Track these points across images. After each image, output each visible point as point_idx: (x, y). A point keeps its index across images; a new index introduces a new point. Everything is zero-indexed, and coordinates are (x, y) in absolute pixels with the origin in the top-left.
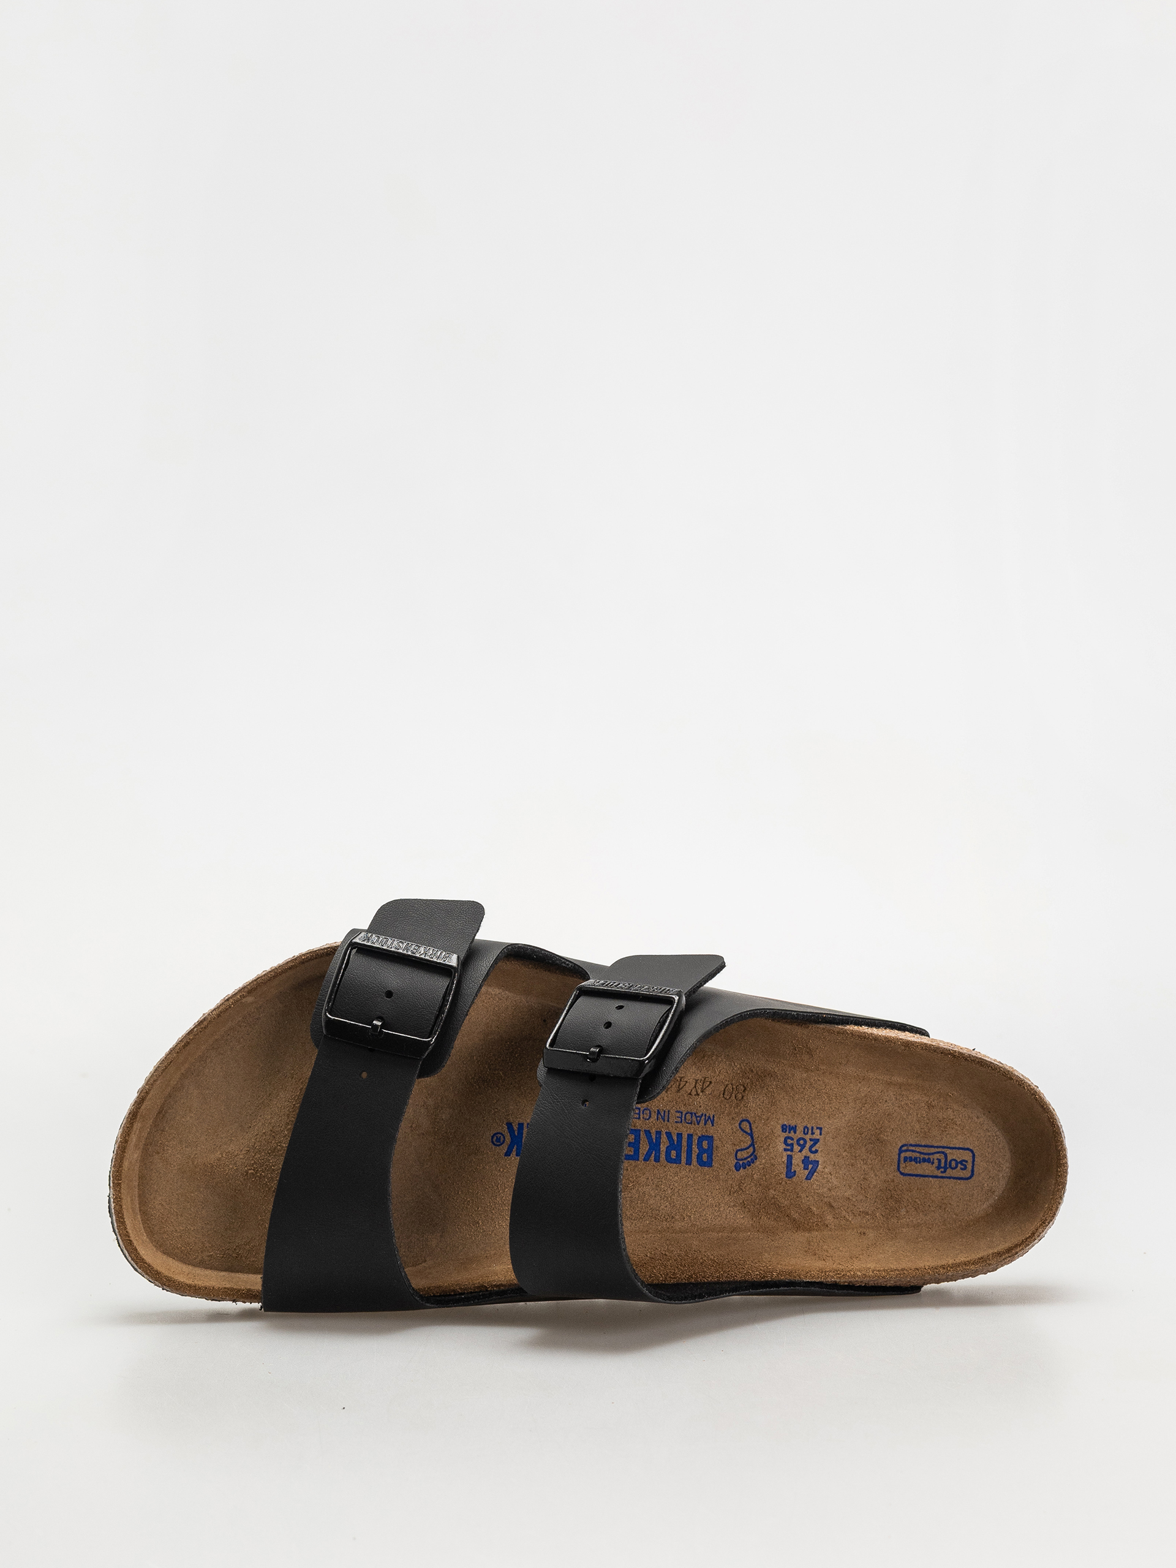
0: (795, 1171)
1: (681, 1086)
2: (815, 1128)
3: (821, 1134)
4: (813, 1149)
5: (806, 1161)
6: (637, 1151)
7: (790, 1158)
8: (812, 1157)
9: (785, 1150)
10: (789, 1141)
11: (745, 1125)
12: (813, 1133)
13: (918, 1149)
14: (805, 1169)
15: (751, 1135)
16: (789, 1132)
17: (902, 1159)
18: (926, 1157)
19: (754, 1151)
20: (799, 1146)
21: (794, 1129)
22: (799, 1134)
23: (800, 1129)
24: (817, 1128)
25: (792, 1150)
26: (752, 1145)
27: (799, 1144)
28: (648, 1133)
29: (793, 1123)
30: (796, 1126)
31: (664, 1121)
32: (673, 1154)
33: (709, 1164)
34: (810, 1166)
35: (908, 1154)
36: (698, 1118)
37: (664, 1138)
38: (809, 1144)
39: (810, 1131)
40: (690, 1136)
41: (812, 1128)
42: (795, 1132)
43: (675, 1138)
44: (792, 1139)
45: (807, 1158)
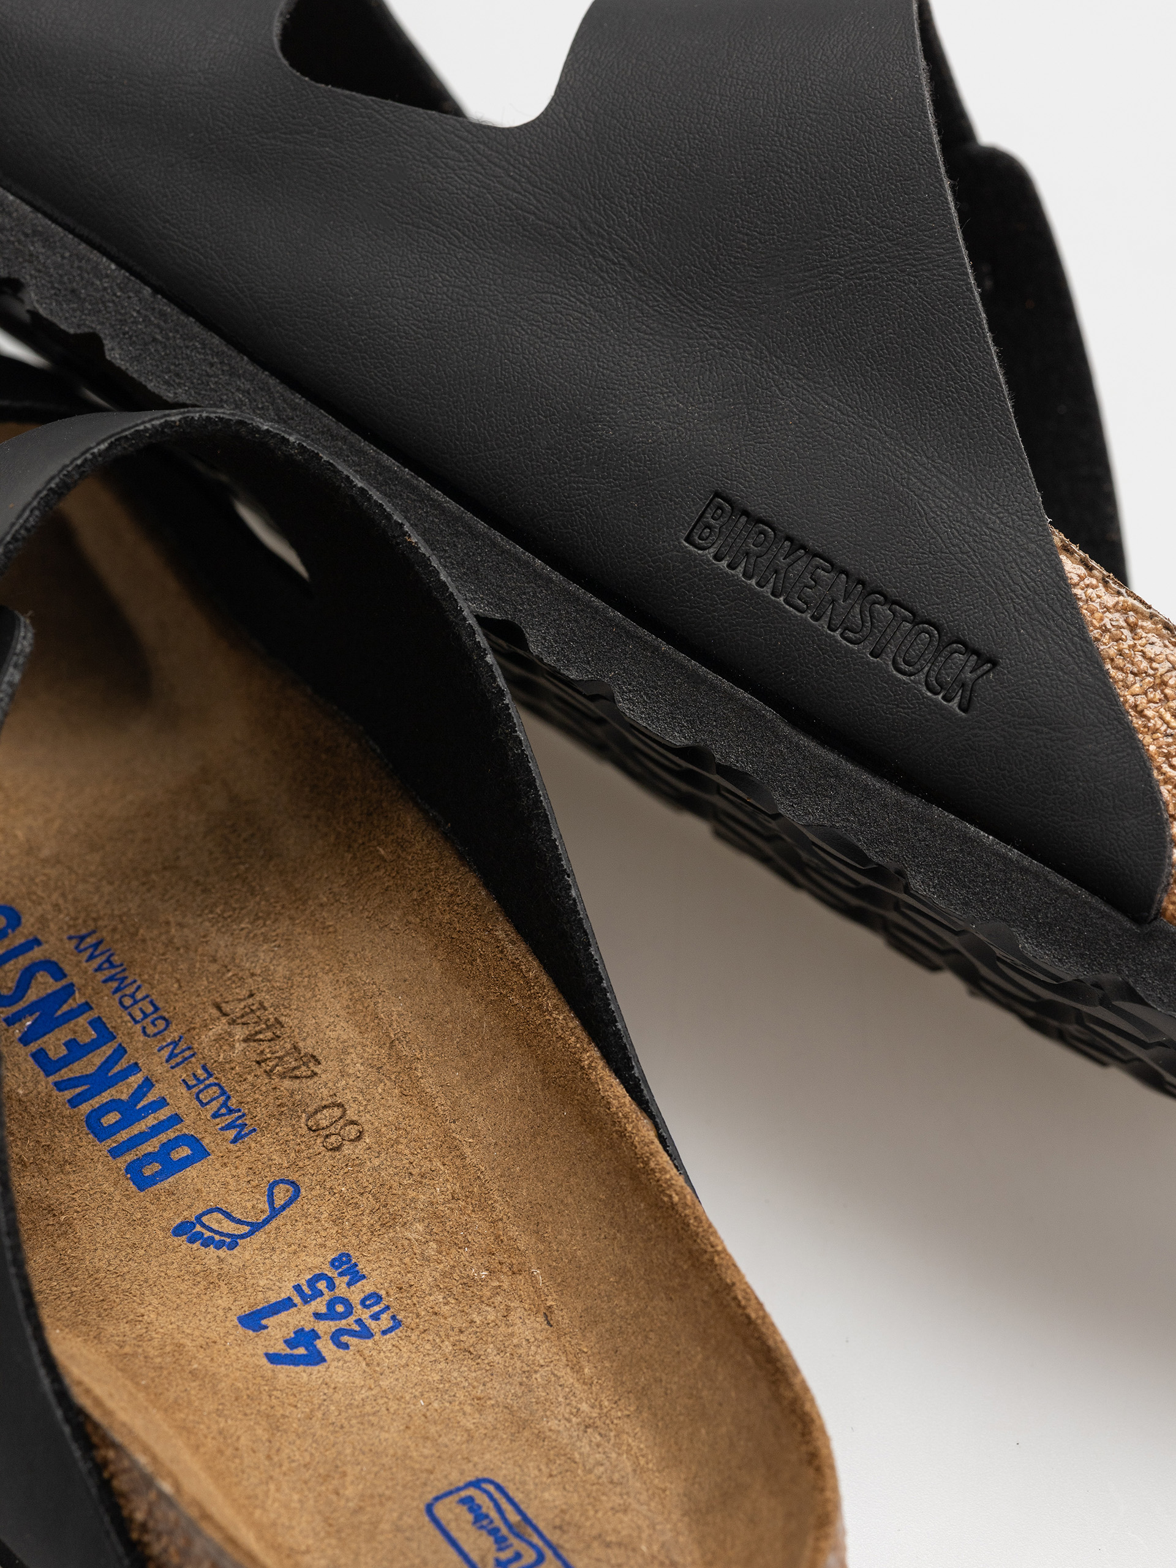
0: (266, 1327)
1: (261, 1036)
2: (390, 1313)
3: (384, 1333)
4: (345, 1339)
5: (304, 1337)
6: (65, 1062)
7: (287, 1304)
8: (325, 1346)
9: (298, 1288)
10: (322, 1285)
11: (281, 1194)
12: (376, 1317)
13: (503, 1502)
14: (287, 1342)
15: (275, 1212)
16: (341, 1274)
17: (464, 1494)
18: (504, 1531)
19: (242, 1237)
20: (328, 1308)
21: (355, 1276)
22: (355, 1295)
23: (366, 1287)
24: (394, 1318)
25: (306, 1300)
26: (255, 1227)
27: (331, 1304)
28: (121, 1051)
29: (363, 1267)
30: (364, 1277)
31: (167, 1061)
32: (112, 1118)
33: (143, 1183)
34: (301, 1351)
35: (481, 1499)
36: (223, 1111)
37: (136, 1080)
38: (349, 1323)
39: (376, 1309)
40: (176, 1119)
41: (388, 1308)
42: (349, 1285)
43: (151, 1097)
44: (331, 1286)
45: (314, 1335)
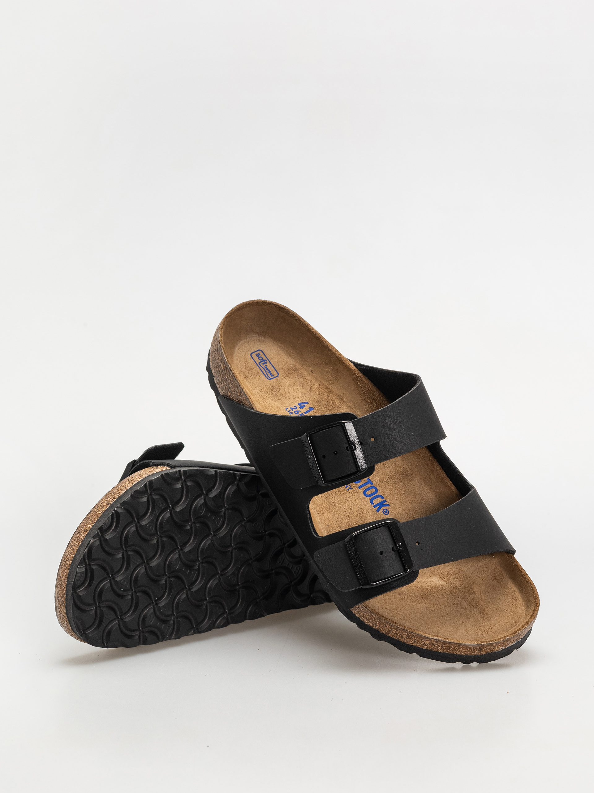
17: (273, 377)
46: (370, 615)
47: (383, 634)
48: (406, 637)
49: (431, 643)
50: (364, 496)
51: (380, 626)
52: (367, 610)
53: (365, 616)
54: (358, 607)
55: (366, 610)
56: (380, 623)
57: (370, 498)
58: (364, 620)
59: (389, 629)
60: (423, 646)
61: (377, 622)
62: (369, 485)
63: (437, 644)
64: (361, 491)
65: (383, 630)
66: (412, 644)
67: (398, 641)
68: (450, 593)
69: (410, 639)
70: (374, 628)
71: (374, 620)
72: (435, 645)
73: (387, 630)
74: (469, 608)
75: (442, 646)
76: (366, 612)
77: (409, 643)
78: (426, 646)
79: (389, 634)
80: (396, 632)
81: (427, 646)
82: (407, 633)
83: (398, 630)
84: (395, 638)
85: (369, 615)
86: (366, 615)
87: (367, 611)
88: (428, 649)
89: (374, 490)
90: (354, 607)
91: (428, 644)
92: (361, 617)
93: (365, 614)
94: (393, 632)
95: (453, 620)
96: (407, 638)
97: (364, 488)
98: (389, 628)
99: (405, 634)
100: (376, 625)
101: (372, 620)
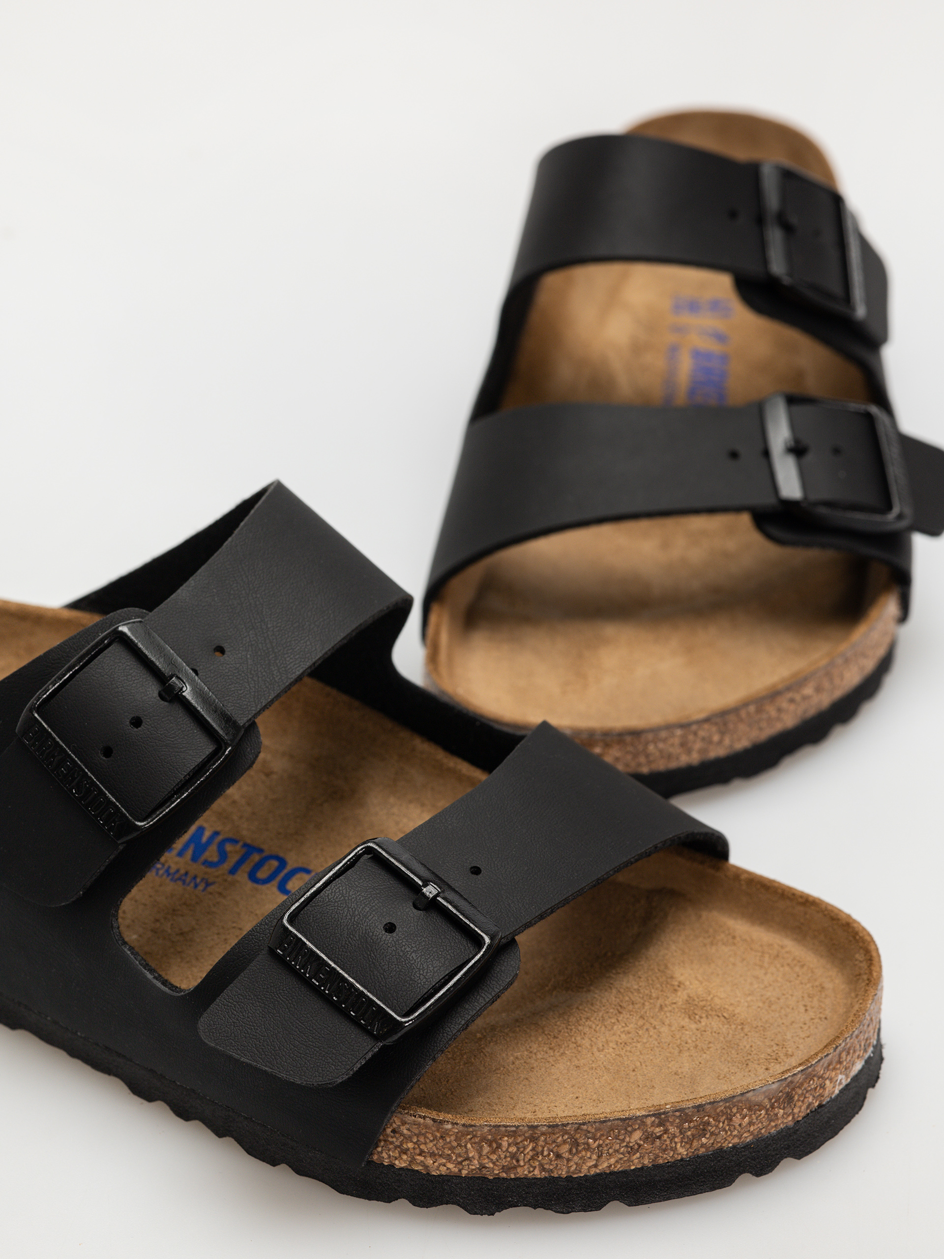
46: (438, 1135)
47: (498, 1179)
48: (570, 1151)
49: (649, 1138)
50: (255, 885)
51: (480, 1156)
52: (421, 1120)
53: (422, 1147)
54: (394, 1131)
55: (419, 1124)
56: (479, 1143)
57: (275, 882)
58: (426, 1167)
59: (511, 1149)
60: (629, 1160)
61: (469, 1146)
62: (256, 857)
63: (666, 1131)
64: (242, 876)
65: (494, 1163)
66: (596, 1166)
67: (551, 1181)
68: (619, 1008)
69: (584, 1153)
70: (464, 1173)
71: (455, 1144)
72: (659, 1137)
73: (506, 1157)
74: (693, 1026)
75: (681, 1132)
76: (423, 1131)
77: (584, 1171)
78: (638, 1155)
79: (515, 1168)
80: (533, 1149)
81: (637, 1151)
82: (566, 1133)
83: (537, 1139)
84: (537, 1172)
85: (435, 1138)
86: (425, 1143)
87: (426, 1127)
88: (646, 1162)
89: (275, 863)
90: (380, 1141)
91: (640, 1146)
92: (413, 1161)
93: (422, 1139)
94: (526, 1152)
95: (669, 1067)
96: (574, 1150)
97: (247, 867)
98: (509, 1145)
99: (565, 1142)
100: (468, 1159)
101: (452, 1149)
